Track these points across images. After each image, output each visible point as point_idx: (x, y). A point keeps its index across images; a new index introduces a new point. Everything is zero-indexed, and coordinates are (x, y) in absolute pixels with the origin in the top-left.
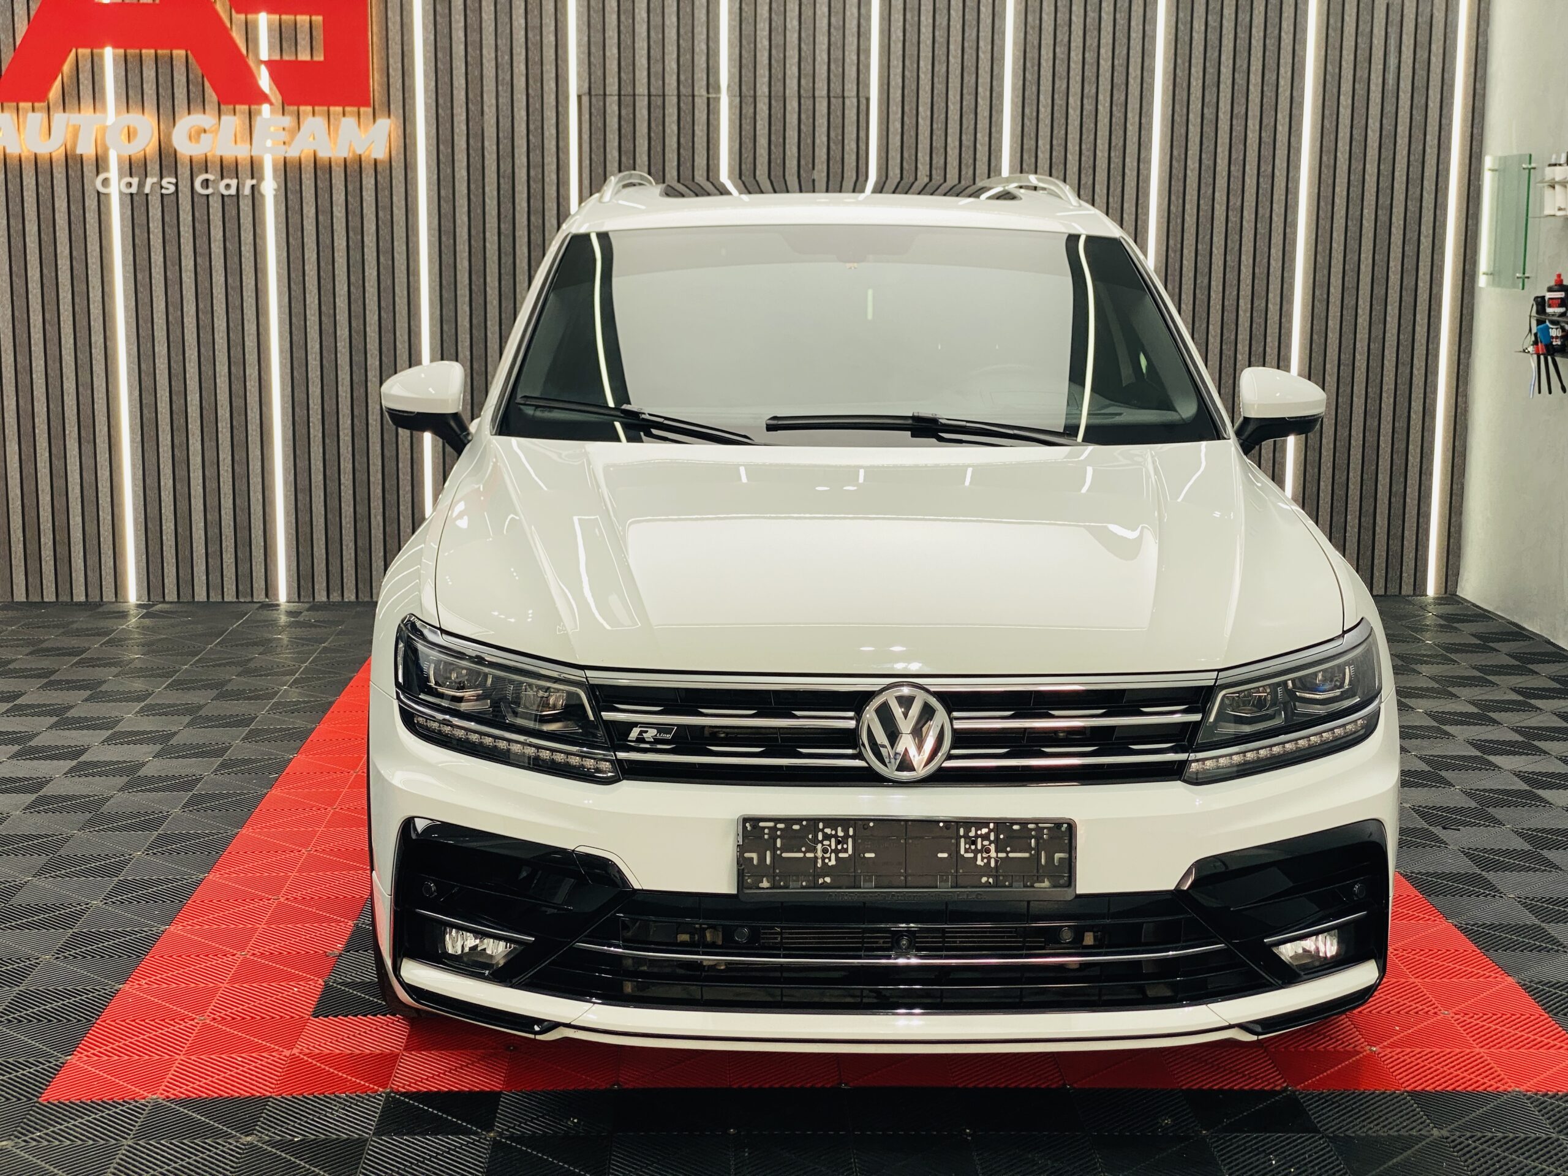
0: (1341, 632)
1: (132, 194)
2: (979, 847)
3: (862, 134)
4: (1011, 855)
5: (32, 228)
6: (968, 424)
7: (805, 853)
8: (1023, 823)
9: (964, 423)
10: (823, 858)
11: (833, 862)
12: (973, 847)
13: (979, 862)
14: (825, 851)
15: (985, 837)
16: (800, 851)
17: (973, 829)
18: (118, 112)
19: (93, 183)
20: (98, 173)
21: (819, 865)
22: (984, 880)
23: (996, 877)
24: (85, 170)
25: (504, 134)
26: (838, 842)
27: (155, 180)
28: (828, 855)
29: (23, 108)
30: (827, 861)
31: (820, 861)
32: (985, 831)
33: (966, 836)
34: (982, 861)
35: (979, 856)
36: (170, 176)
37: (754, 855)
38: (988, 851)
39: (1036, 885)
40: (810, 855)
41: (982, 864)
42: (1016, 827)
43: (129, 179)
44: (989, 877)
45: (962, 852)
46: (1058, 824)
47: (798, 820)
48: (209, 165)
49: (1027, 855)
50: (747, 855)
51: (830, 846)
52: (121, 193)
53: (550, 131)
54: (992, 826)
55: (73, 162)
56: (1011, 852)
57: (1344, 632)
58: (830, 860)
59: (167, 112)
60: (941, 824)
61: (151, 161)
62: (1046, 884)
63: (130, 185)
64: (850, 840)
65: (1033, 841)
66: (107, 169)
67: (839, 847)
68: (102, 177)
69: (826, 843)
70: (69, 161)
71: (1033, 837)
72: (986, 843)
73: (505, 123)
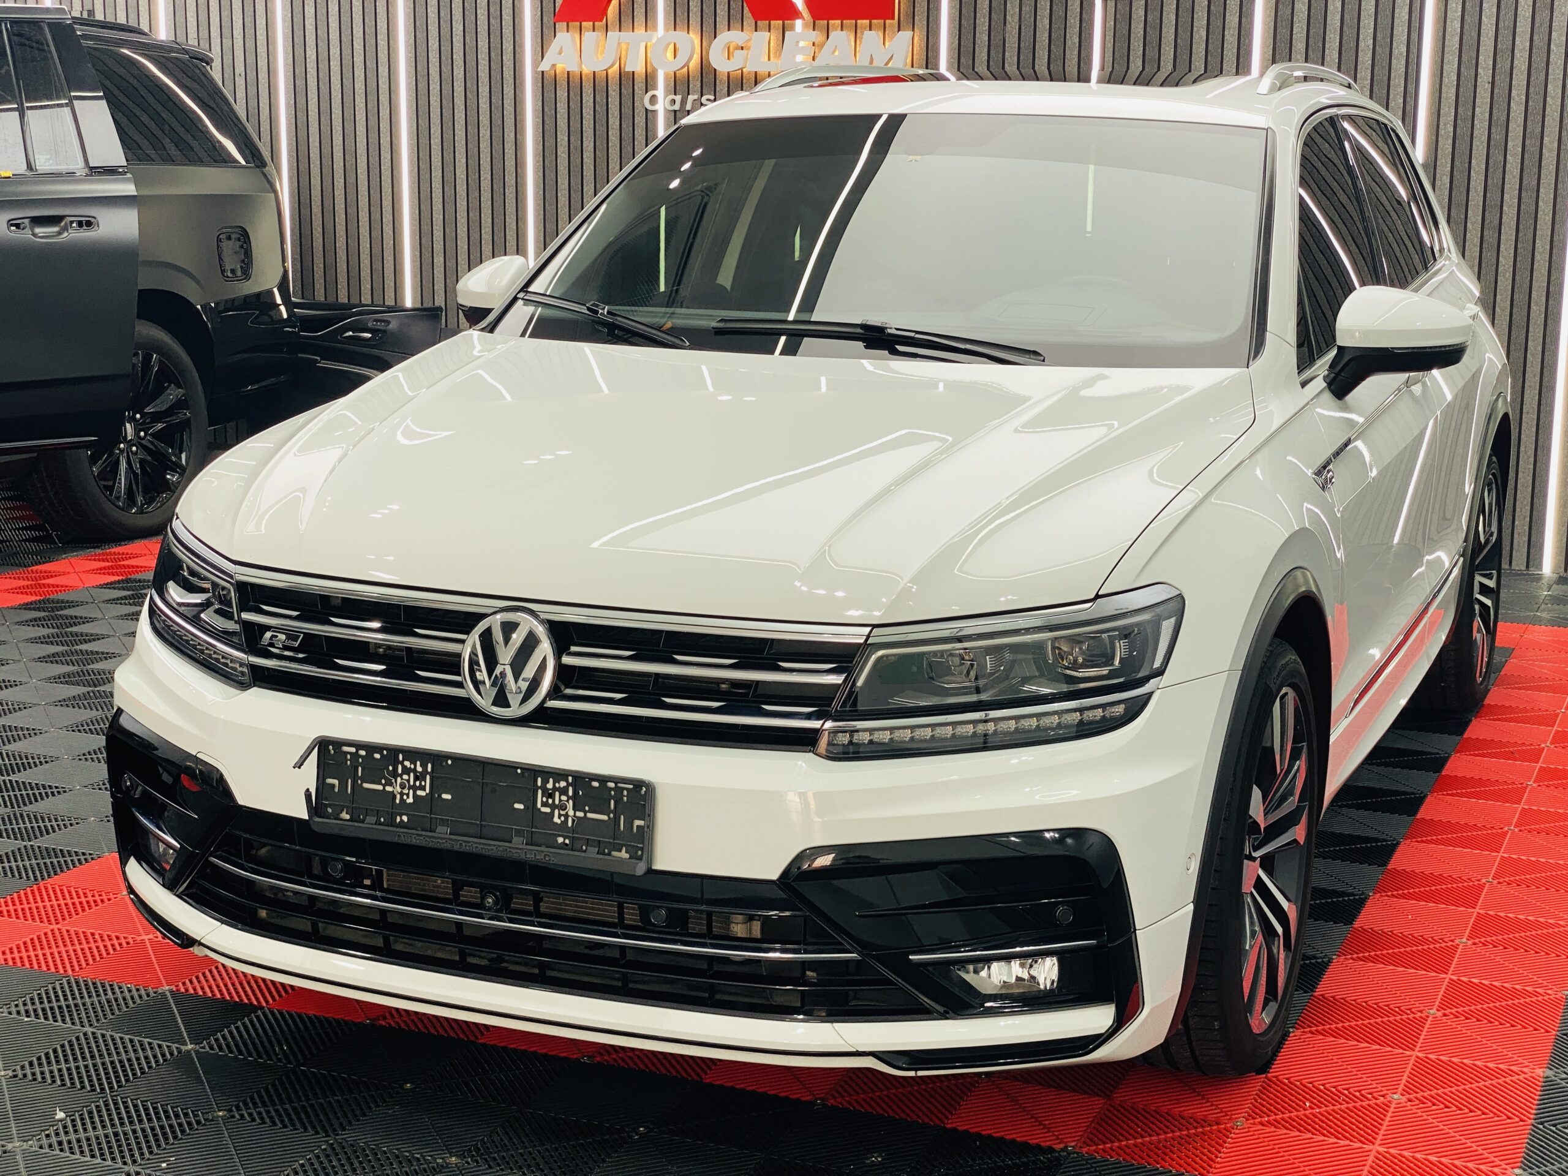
0: (1092, 596)
1: (675, 111)
2: (557, 802)
3: (1414, 36)
4: (590, 815)
5: (588, 144)
6: (917, 336)
7: (384, 786)
8: (603, 780)
9: (912, 334)
10: (402, 794)
11: (410, 800)
12: (550, 801)
13: (556, 820)
14: (403, 786)
15: (563, 791)
16: (380, 783)
17: (551, 780)
18: (667, 29)
19: (642, 99)
20: (646, 92)
21: (398, 801)
22: (560, 840)
23: (573, 839)
24: (636, 88)
25: (1026, 43)
26: (416, 778)
27: (696, 97)
28: (406, 791)
29: (585, 27)
30: (405, 797)
31: (398, 796)
32: (563, 784)
33: (544, 788)
34: (559, 818)
35: (556, 812)
36: (710, 94)
37: (336, 782)
38: (563, 807)
39: (614, 853)
40: (388, 789)
41: (559, 822)
42: (596, 784)
43: (673, 97)
44: (565, 837)
45: (539, 805)
46: (638, 784)
47: (378, 748)
48: (744, 81)
49: (605, 818)
50: (330, 781)
51: (408, 781)
52: (667, 111)
53: (1073, 40)
54: (570, 779)
55: (626, 79)
56: (589, 811)
57: (1097, 597)
58: (408, 797)
59: (709, 30)
60: (519, 771)
61: (694, 77)
62: (624, 854)
63: (674, 102)
64: (428, 777)
65: (612, 802)
66: (655, 88)
67: (418, 783)
68: (650, 94)
69: (405, 777)
70: (623, 79)
71: (612, 797)
72: (564, 798)
73: (1027, 33)
